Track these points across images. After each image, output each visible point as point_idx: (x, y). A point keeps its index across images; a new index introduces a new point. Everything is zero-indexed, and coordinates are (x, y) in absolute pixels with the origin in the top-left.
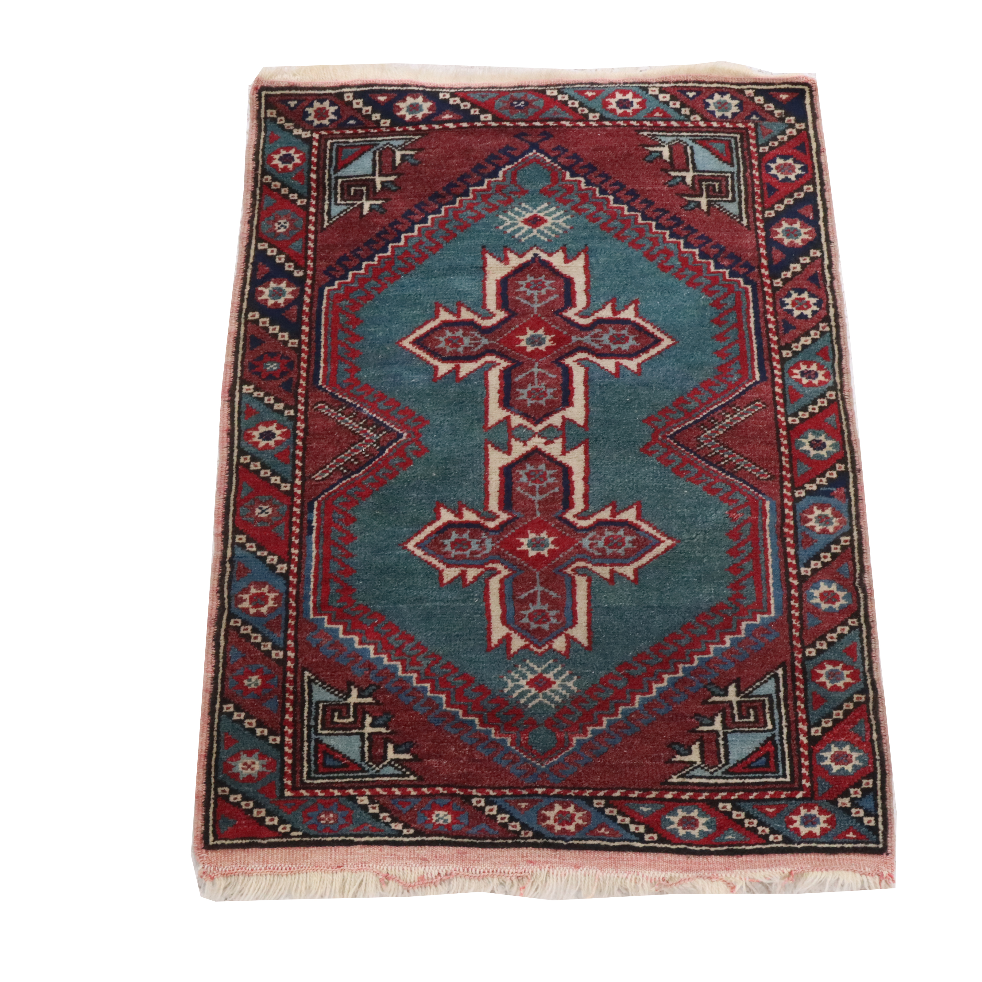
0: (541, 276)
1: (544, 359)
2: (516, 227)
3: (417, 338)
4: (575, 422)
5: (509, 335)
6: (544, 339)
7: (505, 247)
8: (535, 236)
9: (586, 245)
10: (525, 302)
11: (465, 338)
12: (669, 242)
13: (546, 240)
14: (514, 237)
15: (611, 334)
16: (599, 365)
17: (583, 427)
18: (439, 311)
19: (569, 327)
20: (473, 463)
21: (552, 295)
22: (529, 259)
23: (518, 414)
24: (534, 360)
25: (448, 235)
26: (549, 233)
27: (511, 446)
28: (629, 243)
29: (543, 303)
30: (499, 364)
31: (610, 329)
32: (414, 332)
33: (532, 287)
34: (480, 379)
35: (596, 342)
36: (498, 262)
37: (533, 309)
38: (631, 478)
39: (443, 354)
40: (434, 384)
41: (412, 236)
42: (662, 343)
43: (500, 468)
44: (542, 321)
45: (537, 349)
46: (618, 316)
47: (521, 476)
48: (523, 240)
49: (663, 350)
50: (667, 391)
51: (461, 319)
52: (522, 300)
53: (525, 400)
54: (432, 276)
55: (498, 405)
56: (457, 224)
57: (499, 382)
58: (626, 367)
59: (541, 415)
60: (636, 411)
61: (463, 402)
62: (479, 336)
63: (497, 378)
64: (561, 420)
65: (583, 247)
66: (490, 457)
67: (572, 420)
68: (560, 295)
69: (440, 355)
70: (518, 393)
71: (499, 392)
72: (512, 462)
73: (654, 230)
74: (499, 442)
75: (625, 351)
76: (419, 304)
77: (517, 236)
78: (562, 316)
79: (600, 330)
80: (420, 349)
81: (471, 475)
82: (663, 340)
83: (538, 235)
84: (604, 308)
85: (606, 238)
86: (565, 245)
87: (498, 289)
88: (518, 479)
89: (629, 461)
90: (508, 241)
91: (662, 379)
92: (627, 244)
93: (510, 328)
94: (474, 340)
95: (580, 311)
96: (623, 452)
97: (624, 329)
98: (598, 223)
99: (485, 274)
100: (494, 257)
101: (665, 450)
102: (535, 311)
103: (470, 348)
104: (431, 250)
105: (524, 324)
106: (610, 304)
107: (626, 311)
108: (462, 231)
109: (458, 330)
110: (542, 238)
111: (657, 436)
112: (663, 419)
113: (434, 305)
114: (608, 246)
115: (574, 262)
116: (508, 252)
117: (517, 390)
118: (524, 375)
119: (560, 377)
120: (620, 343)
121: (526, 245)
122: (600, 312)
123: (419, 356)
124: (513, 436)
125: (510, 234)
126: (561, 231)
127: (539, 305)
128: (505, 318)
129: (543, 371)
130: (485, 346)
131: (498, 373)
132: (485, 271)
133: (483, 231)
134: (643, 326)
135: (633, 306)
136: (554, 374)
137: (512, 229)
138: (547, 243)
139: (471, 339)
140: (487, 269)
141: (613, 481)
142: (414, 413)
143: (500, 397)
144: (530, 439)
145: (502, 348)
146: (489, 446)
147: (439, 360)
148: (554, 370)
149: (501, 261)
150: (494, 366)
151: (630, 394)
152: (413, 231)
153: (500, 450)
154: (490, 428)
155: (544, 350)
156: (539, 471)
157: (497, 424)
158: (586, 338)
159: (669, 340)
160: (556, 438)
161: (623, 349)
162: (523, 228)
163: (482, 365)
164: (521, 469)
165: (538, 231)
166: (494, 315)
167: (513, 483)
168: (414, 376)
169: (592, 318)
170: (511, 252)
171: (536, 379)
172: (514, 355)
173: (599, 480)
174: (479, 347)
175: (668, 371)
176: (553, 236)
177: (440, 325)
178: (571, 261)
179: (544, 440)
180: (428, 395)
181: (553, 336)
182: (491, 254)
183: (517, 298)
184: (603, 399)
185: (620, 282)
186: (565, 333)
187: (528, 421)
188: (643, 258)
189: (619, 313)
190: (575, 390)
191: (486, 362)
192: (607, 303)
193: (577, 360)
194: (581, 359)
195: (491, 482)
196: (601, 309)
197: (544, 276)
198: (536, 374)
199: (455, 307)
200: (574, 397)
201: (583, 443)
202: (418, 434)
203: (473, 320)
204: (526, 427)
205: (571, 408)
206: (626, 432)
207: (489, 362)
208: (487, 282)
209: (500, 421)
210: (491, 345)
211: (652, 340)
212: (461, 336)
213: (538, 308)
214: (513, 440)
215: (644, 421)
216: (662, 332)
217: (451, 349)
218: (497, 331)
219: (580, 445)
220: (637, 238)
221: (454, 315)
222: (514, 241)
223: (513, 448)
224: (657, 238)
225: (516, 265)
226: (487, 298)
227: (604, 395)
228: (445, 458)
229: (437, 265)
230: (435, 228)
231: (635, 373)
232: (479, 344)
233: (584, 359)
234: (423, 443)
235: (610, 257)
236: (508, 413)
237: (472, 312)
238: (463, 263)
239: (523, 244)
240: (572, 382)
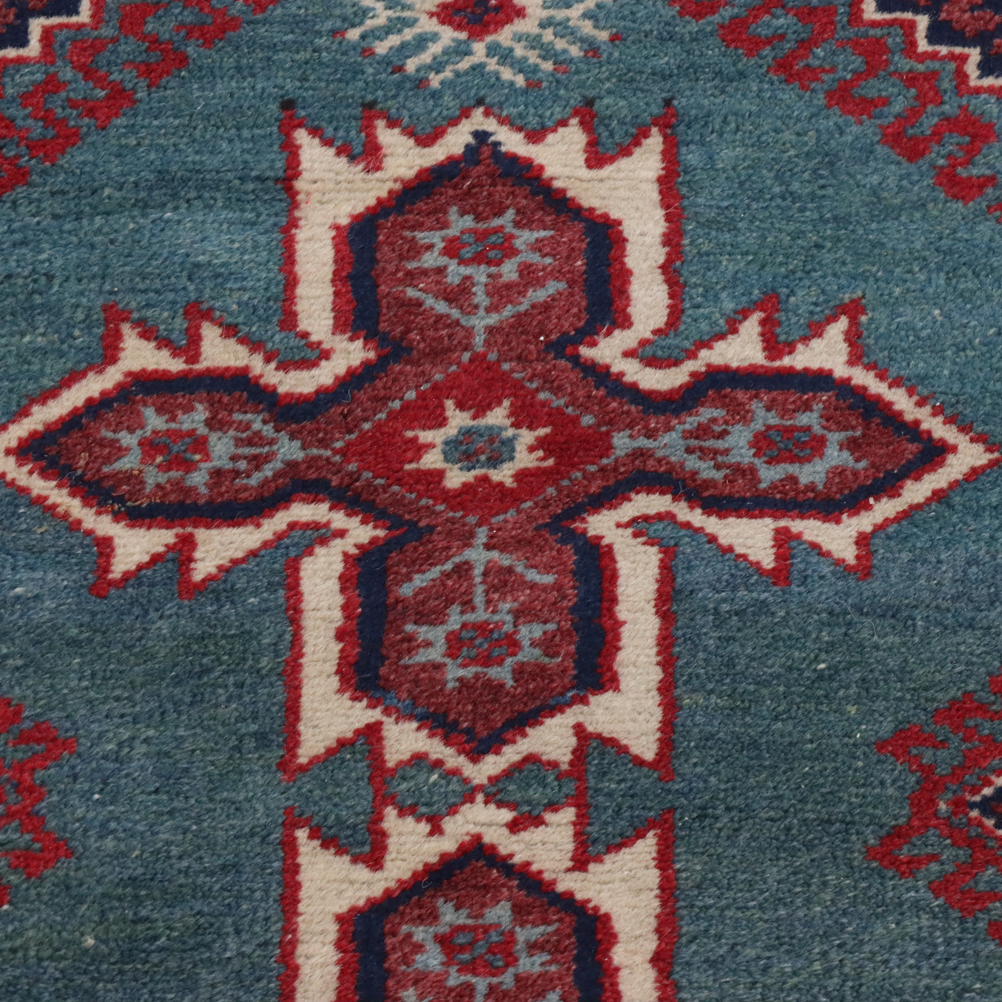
0: (499, 213)
1: (511, 514)
2: (408, 34)
3: (34, 435)
4: (624, 750)
5: (378, 426)
6: (510, 443)
7: (369, 106)
8: (478, 68)
9: (668, 103)
10: (441, 307)
11: (213, 438)
12: (978, 91)
13: (520, 81)
14: (400, 69)
15: (758, 426)
16: (712, 539)
17: (654, 765)
18: (118, 336)
19: (601, 401)
20: (239, 897)
21: (540, 283)
22: (458, 150)
23: (411, 717)
24: (472, 519)
25: (155, 57)
26: (533, 57)
27: (384, 835)
28: (830, 95)
29: (508, 311)
30: (341, 533)
31: (757, 407)
32: (25, 412)
33: (467, 252)
34: (271, 587)
35: (704, 453)
36: (342, 162)
37: (469, 332)
38: (835, 957)
39: (134, 494)
40: (101, 606)
41: (20, 61)
42: (951, 459)
43: (340, 919)
44: (505, 377)
45: (485, 479)
46: (787, 361)
47: (419, 948)
48: (435, 81)
49: (954, 485)
50: (969, 637)
51: (199, 367)
52: (430, 301)
53: (438, 667)
54: (95, 211)
55: (335, 682)
56: (188, 17)
57: (340, 600)
58: (815, 546)
59: (498, 719)
60: (852, 710)
61: (207, 671)
62: (268, 430)
63: (334, 585)
64: (573, 741)
65: (656, 110)
66: (302, 877)
67: (612, 742)
68: (571, 283)
69: (121, 500)
70: (410, 638)
71: (340, 635)
72: (387, 892)
73: (923, 46)
74: (339, 821)
75: (811, 487)
76: (46, 308)
77: (411, 65)
78: (576, 359)
79: (718, 413)
80: (45, 475)
81: (232, 943)
82: (954, 449)
83: (492, 65)
84: (734, 331)
85: (742, 75)
86: (590, 102)
87: (339, 260)
88: (406, 960)
89: (827, 896)
90: (379, 85)
91: (949, 590)
92: (820, 99)
93: (385, 400)
94: (250, 442)
95: (643, 343)
96: (804, 859)
97: (807, 407)
98: (716, 18)
99: (294, 205)
100: (327, 143)
101: (963, 854)
102: (479, 340)
103: (237, 473)
104: (91, 112)
105: (435, 387)
106: (757, 316)
107: (815, 343)
108: (208, 43)
109: (189, 409)
110: (507, 74)
111: (932, 802)
112: (955, 741)
113: (98, 315)
114: (747, 106)
115: (623, 163)
116: (380, 124)
117: (409, 628)
118: (435, 572)
119: (569, 582)
120: (793, 459)
121: (447, 99)
122: (720, 346)
123: (40, 500)
124: (390, 800)
125: (386, 61)
126: (575, 51)
127: (493, 319)
128: (366, 365)
129: (505, 560)
130: (291, 465)
131: (339, 567)
132: (291, 193)
133: (286, 47)
134: (878, 398)
135: (843, 323)
136: (547, 569)
137: (394, 40)
138: (525, 92)
139: (239, 442)
140: (300, 185)
141: (765, 970)
142: (18, 712)
143: (343, 656)
144: (453, 810)
145: (355, 477)
146: (302, 834)
147: (117, 517)
148: (546, 557)
149: (353, 159)
150: (323, 541)
151: (831, 647)
152: (23, 42)
153: (340, 852)
154: (303, 769)
155: (509, 482)
156: (486, 929)
157: (330, 752)
158: (666, 439)
159: (979, 448)
160: (554, 807)
161: (804, 480)
162: (434, 37)
163: (280, 536)
164: (420, 920)
165: (492, 50)
166: (326, 355)
167: (390, 973)
168: (23, 575)
169: (690, 366)
170: (392, 124)
171: (480, 590)
172: (399, 502)
173: (712, 964)
174: (268, 471)
175: (973, 561)
176: (548, 66)
177: (120, 387)
178: (612, 160)
179: (506, 815)
180: (73, 643)
181: (542, 431)
182: (315, 132)
183: (411, 293)
184: (731, 663)
185: (796, 236)
186: (587, 420)
187: (448, 742)
188: (881, 150)
189: (791, 348)
190: (626, 632)
191: (292, 526)
192: (745, 314)
193: (633, 521)
194: (646, 518)
195: (305, 971)
196: (721, 337)
197: (510, 214)
198: (478, 571)
199: (180, 323)
200: (621, 656)
201: (652, 824)
202: (31, 789)
203: (246, 370)
204: (439, 763)
205: (607, 698)
206: (812, 788)
207: (306, 526)
208: (301, 235)
209: (342, 743)
210: (311, 462)
211: (913, 447)
212: (202, 430)
213: (491, 330)
214: (390, 812)
215: (881, 745)
216: (949, 421)
217: (162, 478)
218: (335, 411)
219: (641, 835)
220: (858, 76)
221: (176, 353)
222: (399, 86)
223: (392, 843)
224: (934, 75)
225: (410, 174)
226: (300, 290)
227: (735, 648)
228: (132, 879)
229: (115, 168)
230: (107, 31)
231: (849, 569)
232: (268, 458)
233: (660, 517)
234: (52, 824)
235: (759, 144)
236: (375, 715)
237: (242, 341)
238: (213, 162)
239: (436, 95)
240: (614, 600)
